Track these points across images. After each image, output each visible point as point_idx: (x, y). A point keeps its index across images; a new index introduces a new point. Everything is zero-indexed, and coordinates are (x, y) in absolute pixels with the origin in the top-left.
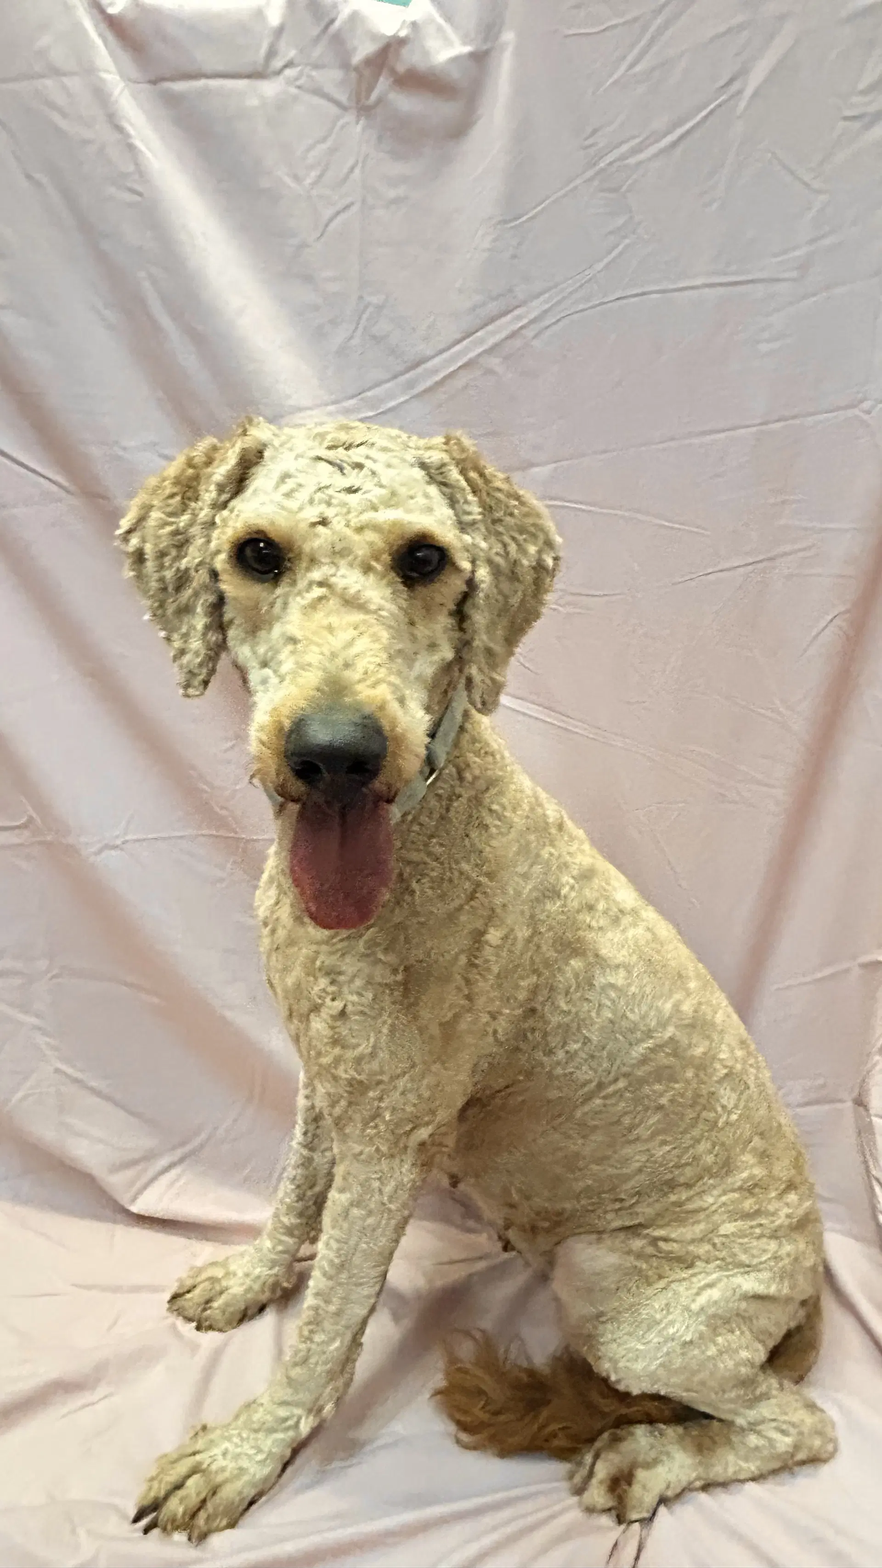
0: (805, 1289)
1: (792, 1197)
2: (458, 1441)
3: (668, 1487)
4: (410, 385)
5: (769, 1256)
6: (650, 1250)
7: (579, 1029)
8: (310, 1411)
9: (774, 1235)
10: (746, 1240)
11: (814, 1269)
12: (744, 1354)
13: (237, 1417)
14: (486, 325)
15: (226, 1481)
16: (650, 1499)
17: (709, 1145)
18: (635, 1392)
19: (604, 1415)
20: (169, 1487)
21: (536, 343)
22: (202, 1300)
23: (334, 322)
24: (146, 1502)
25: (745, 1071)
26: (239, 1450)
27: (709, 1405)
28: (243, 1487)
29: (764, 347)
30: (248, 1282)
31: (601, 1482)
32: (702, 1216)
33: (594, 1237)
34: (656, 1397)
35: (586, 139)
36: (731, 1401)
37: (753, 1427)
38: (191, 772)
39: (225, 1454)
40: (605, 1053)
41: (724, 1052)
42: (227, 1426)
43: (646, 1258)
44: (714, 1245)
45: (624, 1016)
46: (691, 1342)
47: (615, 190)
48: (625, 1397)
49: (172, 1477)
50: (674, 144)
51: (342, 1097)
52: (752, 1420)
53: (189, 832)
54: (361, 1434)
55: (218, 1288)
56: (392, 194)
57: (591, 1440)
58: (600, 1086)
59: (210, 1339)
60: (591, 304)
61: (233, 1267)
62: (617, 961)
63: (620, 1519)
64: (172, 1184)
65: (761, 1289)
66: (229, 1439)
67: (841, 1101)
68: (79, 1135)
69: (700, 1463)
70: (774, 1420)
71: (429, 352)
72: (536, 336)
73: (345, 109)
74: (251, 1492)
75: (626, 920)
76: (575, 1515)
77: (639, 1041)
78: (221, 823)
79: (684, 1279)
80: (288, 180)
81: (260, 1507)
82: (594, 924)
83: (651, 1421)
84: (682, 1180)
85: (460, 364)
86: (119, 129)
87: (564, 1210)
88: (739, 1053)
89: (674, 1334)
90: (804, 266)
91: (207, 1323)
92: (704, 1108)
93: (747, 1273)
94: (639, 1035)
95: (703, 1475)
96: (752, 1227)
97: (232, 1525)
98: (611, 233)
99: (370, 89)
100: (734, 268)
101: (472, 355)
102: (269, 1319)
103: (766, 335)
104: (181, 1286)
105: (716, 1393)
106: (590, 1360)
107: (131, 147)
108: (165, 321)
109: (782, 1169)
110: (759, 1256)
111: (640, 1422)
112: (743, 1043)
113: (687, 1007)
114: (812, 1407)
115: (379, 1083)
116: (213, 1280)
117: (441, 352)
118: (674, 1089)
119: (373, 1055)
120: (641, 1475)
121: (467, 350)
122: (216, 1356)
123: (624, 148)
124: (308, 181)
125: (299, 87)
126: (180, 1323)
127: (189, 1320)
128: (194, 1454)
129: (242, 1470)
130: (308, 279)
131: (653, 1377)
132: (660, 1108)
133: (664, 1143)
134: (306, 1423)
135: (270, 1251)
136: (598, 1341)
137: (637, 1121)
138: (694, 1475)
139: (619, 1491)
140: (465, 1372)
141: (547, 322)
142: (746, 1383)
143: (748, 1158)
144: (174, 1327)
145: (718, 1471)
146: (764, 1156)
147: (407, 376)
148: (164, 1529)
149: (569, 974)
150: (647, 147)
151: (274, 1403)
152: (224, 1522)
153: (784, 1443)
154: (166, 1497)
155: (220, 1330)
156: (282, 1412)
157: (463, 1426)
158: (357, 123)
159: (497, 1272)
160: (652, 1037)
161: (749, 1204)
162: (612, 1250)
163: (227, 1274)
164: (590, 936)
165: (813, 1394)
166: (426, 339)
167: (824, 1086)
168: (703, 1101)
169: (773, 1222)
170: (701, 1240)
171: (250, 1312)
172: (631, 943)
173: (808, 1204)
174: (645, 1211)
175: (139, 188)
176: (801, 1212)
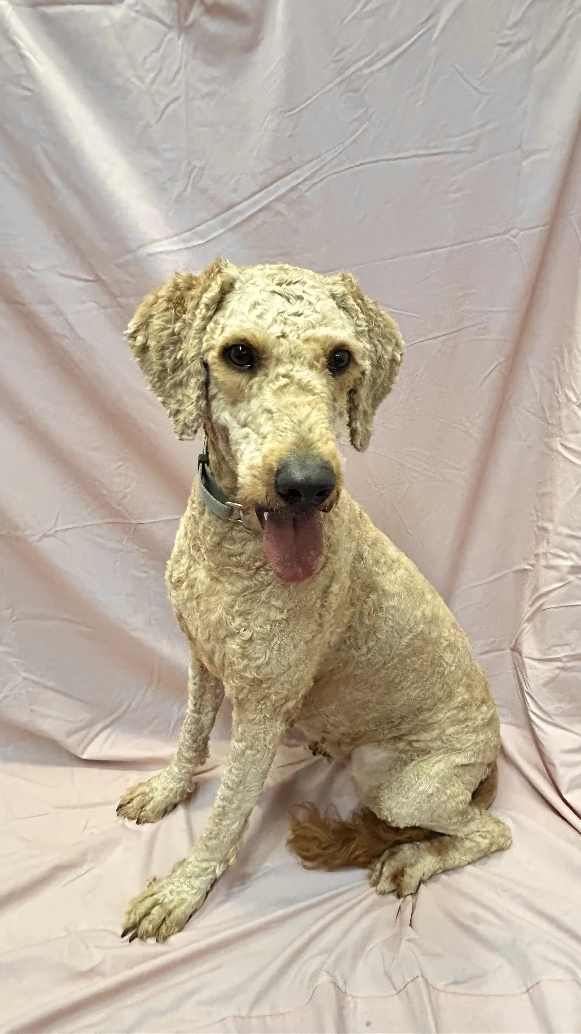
0: (490, 756)
1: (484, 708)
2: (305, 867)
3: (424, 875)
4: (225, 222)
5: (471, 743)
6: (408, 748)
7: (375, 633)
8: (221, 863)
9: (475, 731)
10: (460, 735)
11: (496, 747)
12: (461, 798)
13: (174, 871)
14: (276, 181)
15: (175, 907)
16: (415, 882)
17: (440, 686)
18: (402, 826)
19: (386, 841)
20: (141, 915)
21: (308, 194)
22: (139, 807)
23: (173, 179)
24: (129, 925)
25: (456, 641)
26: (180, 889)
27: (442, 828)
28: (186, 909)
29: (452, 196)
30: (166, 793)
31: (387, 878)
32: (436, 726)
33: (376, 743)
34: (414, 828)
35: (336, 55)
36: (455, 824)
37: (467, 837)
38: (96, 483)
39: (171, 892)
40: (388, 645)
41: (445, 632)
42: (169, 877)
43: (405, 752)
44: (442, 741)
45: (398, 622)
46: (432, 794)
47: (357, 91)
48: (397, 830)
49: (142, 909)
50: (393, 62)
51: (245, 688)
52: (466, 833)
53: (97, 521)
54: (249, 869)
55: (147, 798)
56: (205, 89)
57: (379, 856)
58: (385, 663)
59: (146, 828)
60: (342, 168)
61: (154, 785)
62: (394, 592)
63: (399, 896)
64: (106, 739)
65: (465, 761)
66: (173, 883)
67: (504, 649)
68: (44, 716)
69: (441, 860)
70: (478, 831)
71: (238, 200)
72: (308, 190)
73: (170, 27)
74: (189, 911)
75: (395, 565)
76: (375, 896)
77: (407, 635)
78: (118, 514)
79: (425, 760)
80: (134, 79)
81: (195, 918)
82: (380, 571)
83: (411, 840)
84: (426, 707)
85: (258, 208)
86: (13, 43)
87: (359, 732)
88: (452, 631)
89: (422, 791)
90: (476, 142)
91: (144, 819)
92: (437, 665)
93: (459, 753)
94: (406, 632)
95: (442, 866)
96: (463, 728)
97: (180, 930)
98: (355, 120)
99: (186, 16)
100: (432, 144)
101: (266, 202)
102: (180, 812)
103: (453, 188)
104: (123, 800)
105: (446, 821)
106: (375, 811)
107: (22, 57)
108: (55, 179)
109: (478, 694)
110: (466, 743)
111: (406, 842)
112: (454, 624)
113: (428, 612)
114: (498, 822)
115: (269, 679)
116: (144, 794)
117: (246, 199)
118: (423, 658)
119: (267, 664)
120: (408, 870)
121: (263, 198)
122: (153, 838)
123: (361, 63)
124: (148, 80)
125: (137, 12)
126: (126, 821)
127: (133, 819)
128: (152, 895)
129: (183, 900)
130: (153, 151)
131: (412, 816)
132: (414, 670)
133: (416, 688)
134: (219, 869)
135: (178, 774)
136: (380, 800)
137: (402, 678)
138: (438, 867)
139: (397, 881)
140: (304, 828)
141: (316, 180)
142: (464, 813)
143: (461, 689)
144: (123, 825)
145: (450, 863)
146: (469, 687)
147: (224, 215)
148: (142, 938)
149: (370, 603)
150: (377, 61)
151: (198, 861)
152: (176, 930)
153: (484, 843)
154: (141, 920)
155: (152, 822)
156: (205, 865)
157: (305, 858)
158: (179, 38)
159: (312, 769)
160: (412, 632)
161: (461, 715)
162: (386, 749)
163: (152, 790)
164: (379, 579)
165: (496, 813)
166: (235, 191)
167: (494, 642)
168: (436, 662)
169: (475, 723)
170: (436, 739)
171: (169, 809)
172: (399, 580)
173: (492, 712)
174: (405, 727)
175: (31, 87)
176: (489, 716)
